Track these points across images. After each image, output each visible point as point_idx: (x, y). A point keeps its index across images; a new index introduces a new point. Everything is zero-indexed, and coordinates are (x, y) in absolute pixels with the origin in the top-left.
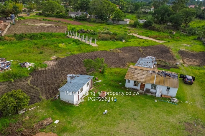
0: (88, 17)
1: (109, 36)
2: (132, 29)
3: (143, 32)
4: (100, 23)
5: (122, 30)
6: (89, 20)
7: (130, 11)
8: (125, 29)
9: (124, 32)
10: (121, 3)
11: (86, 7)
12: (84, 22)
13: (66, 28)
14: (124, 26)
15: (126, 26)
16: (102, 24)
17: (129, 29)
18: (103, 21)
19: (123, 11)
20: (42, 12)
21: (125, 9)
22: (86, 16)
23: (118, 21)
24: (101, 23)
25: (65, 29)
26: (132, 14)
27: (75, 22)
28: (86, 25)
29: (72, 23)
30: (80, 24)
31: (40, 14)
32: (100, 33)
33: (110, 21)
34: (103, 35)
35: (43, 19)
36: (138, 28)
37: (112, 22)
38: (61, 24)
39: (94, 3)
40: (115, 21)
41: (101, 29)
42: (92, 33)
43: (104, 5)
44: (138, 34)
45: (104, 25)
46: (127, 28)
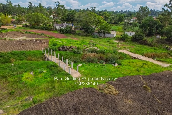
0: (73, 29)
1: (96, 55)
2: (121, 43)
3: (135, 47)
4: (85, 35)
5: (110, 46)
6: (74, 33)
7: (114, 22)
8: (113, 43)
9: (112, 47)
10: (105, 15)
11: (72, 18)
12: (69, 34)
13: (47, 42)
14: (111, 40)
15: (113, 39)
16: (88, 38)
17: (118, 44)
18: (89, 34)
19: (108, 22)
20: (29, 24)
21: (109, 20)
22: (71, 28)
23: (105, 33)
24: (87, 36)
25: (46, 44)
26: (117, 25)
27: (60, 34)
28: (70, 39)
29: (56, 36)
30: (63, 37)
31: (26, 26)
32: (85, 51)
33: (96, 34)
34: (89, 54)
35: (25, 32)
36: (127, 42)
37: (98, 35)
38: (43, 37)
39: (79, 15)
40: (101, 33)
41: (86, 44)
42: (75, 52)
43: (90, 18)
44: (129, 51)
45: (90, 38)
46: (115, 41)
